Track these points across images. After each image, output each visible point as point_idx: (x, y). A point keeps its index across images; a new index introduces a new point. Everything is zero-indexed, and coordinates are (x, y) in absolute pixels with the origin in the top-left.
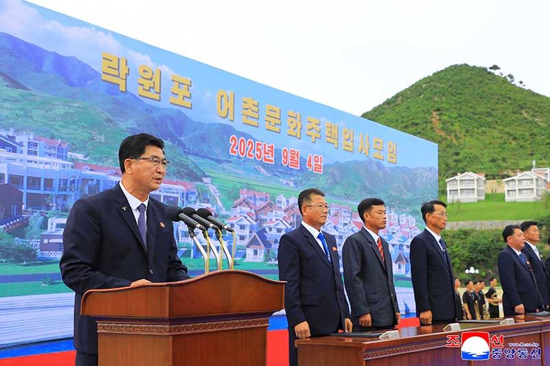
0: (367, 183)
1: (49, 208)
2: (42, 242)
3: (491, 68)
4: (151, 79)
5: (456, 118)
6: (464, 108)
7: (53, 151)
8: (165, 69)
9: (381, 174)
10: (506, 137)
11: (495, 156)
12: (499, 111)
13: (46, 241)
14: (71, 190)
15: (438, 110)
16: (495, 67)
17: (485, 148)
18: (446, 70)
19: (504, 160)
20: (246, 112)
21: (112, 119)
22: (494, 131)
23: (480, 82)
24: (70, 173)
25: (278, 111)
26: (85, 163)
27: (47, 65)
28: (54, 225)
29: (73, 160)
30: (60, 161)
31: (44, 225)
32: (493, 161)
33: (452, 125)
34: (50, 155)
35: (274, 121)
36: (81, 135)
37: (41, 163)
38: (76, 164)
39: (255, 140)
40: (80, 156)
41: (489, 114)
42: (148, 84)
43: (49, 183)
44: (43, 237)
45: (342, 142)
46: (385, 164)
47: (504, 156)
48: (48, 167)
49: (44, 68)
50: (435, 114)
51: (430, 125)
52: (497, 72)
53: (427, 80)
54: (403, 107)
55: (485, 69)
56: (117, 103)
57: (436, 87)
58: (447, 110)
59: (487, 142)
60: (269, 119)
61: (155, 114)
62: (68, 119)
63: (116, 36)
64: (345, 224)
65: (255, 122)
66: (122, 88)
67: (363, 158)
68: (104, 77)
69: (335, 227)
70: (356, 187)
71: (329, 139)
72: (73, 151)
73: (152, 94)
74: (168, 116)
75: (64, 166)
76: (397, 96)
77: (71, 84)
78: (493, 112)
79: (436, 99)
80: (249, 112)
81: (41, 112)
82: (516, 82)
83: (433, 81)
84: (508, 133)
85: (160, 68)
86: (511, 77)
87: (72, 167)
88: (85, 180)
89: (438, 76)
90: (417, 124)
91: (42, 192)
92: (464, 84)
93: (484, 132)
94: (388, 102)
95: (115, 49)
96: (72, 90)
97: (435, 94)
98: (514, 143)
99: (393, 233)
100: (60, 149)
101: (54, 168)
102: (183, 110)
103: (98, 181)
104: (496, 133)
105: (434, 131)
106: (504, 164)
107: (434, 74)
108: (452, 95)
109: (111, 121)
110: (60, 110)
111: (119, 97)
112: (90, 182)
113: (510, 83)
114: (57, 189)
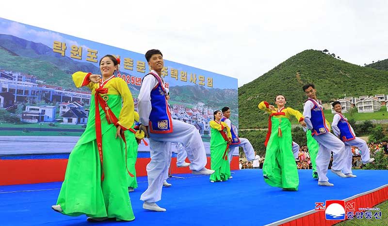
0: (195, 96)
1: (26, 102)
2: (23, 115)
3: (324, 51)
4: (77, 51)
5: (308, 75)
6: (311, 69)
7: (29, 80)
8: (84, 47)
9: (203, 92)
10: (332, 83)
11: (327, 92)
12: (328, 71)
13: (25, 115)
14: (37, 95)
15: (299, 71)
16: (326, 51)
17: (322, 88)
18: (302, 52)
19: (331, 94)
20: (126, 64)
21: (57, 66)
22: (326, 80)
23: (319, 58)
24: (37, 88)
25: (144, 63)
26: (44, 84)
27: (28, 47)
28: (29, 109)
29: (38, 83)
30: (32, 83)
31: (24, 109)
32: (326, 94)
33: (306, 78)
34: (28, 81)
35: (141, 68)
36: (42, 73)
37: (23, 84)
38: (39, 85)
39: (131, 76)
40: (42, 82)
41: (324, 73)
42: (75, 53)
43: (27, 92)
44: (23, 113)
45: (180, 77)
46: (206, 87)
47: (332, 92)
48: (26, 86)
49: (27, 48)
50: (298, 73)
51: (295, 78)
52: (327, 53)
53: (293, 58)
54: (282, 71)
55: (321, 52)
56: (60, 60)
57: (298, 61)
58: (304, 71)
59: (323, 86)
60: (138, 67)
61: (78, 65)
62: (36, 67)
63: (61, 34)
64: (182, 113)
65: (131, 68)
66: (63, 55)
67: (192, 84)
68: (54, 50)
69: (176, 115)
70: (188, 97)
71: (172, 76)
72: (38, 79)
73: (77, 57)
74: (85, 66)
75: (34, 86)
76: (280, 65)
77: (39, 54)
78: (326, 72)
79: (298, 66)
80: (128, 64)
81: (24, 65)
82: (336, 57)
83: (296, 58)
84: (333, 81)
85: (82, 46)
86: (334, 55)
87: (38, 86)
88: (44, 91)
89: (299, 55)
90: (289, 78)
91: (23, 95)
92: (311, 59)
93: (321, 81)
94: (276, 68)
95: (60, 39)
96: (39, 56)
97: (298, 64)
98: (336, 85)
99: (210, 118)
100: (32, 79)
101: (29, 86)
102: (93, 63)
103: (50, 92)
104: (327, 81)
105: (297, 81)
106: (331, 96)
107: (297, 55)
108: (306, 64)
109: (57, 68)
110: (33, 63)
111: (61, 58)
112: (46, 92)
113: (333, 58)
114: (30, 94)
